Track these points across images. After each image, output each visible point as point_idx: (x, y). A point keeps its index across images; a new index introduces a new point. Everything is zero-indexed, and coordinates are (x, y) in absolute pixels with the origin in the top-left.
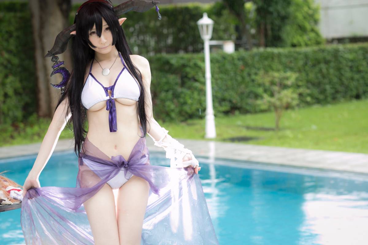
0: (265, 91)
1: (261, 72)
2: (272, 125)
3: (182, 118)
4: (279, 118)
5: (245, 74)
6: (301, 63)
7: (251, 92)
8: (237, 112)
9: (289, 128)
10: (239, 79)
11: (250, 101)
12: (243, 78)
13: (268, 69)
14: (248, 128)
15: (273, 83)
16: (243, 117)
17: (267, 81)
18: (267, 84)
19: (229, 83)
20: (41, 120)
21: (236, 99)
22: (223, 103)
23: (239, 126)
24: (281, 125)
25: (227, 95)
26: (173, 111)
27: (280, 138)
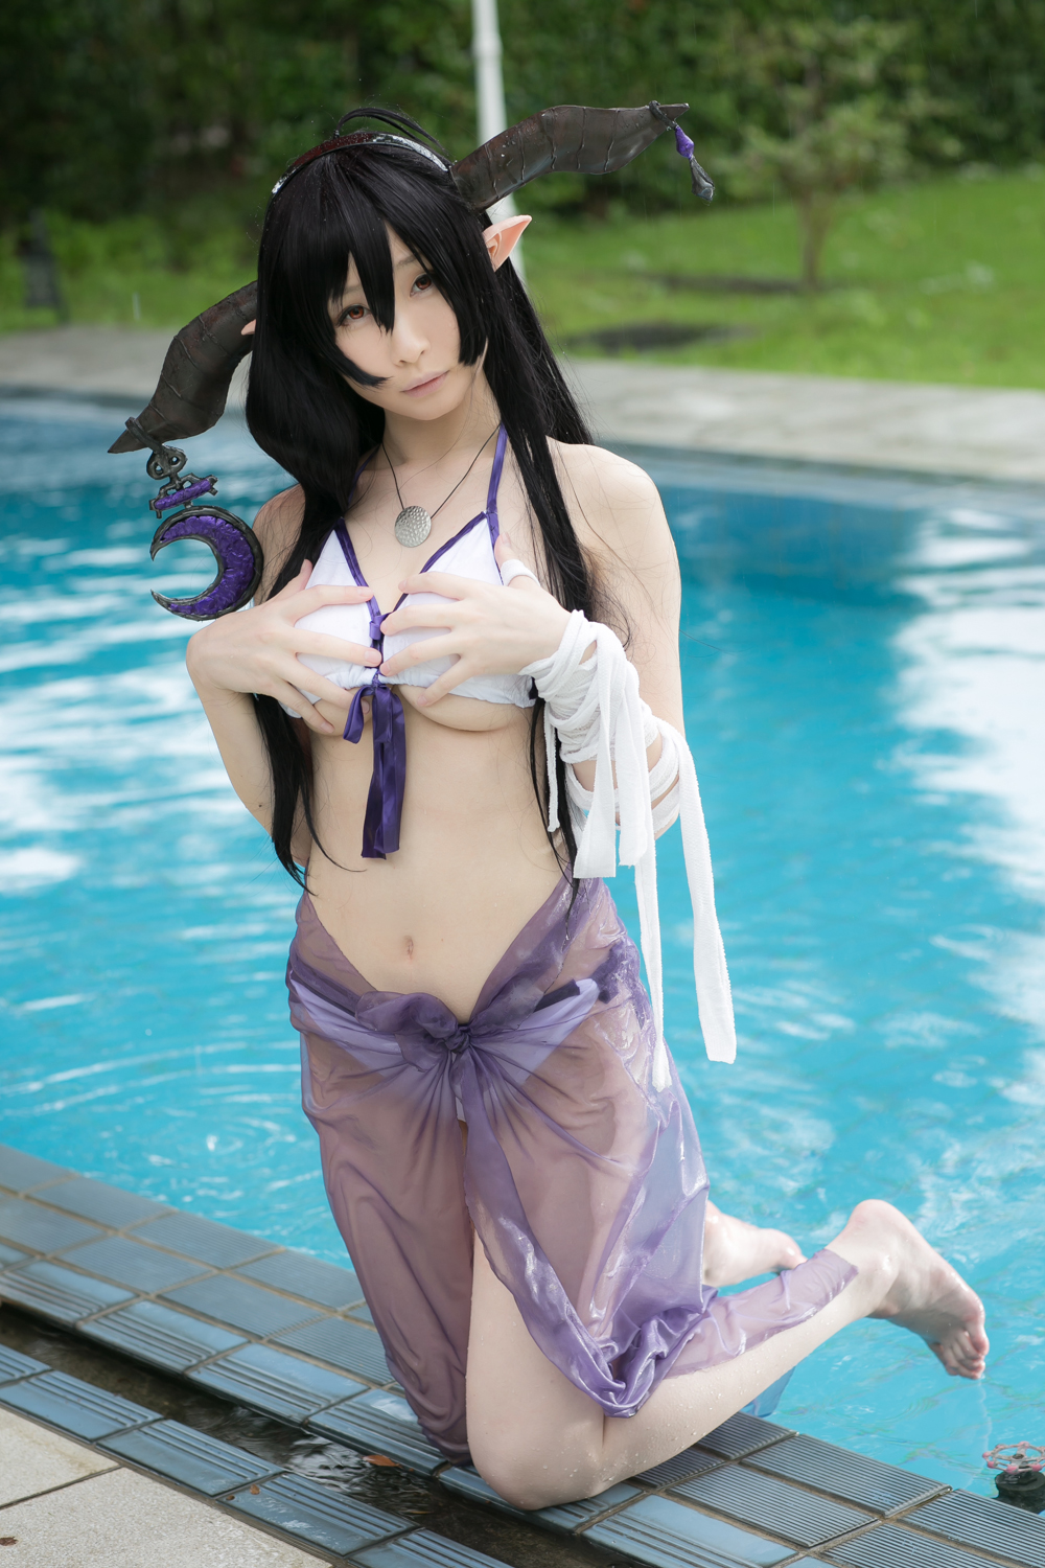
2: (789, 267)
4: (818, 231)
5: (649, 30)
8: (617, 210)
9: (862, 281)
10: (623, 53)
14: (674, 282)
16: (645, 231)
17: (756, 64)
18: (759, 79)
19: (581, 74)
23: (631, 275)
24: (827, 268)
27: (825, 328)
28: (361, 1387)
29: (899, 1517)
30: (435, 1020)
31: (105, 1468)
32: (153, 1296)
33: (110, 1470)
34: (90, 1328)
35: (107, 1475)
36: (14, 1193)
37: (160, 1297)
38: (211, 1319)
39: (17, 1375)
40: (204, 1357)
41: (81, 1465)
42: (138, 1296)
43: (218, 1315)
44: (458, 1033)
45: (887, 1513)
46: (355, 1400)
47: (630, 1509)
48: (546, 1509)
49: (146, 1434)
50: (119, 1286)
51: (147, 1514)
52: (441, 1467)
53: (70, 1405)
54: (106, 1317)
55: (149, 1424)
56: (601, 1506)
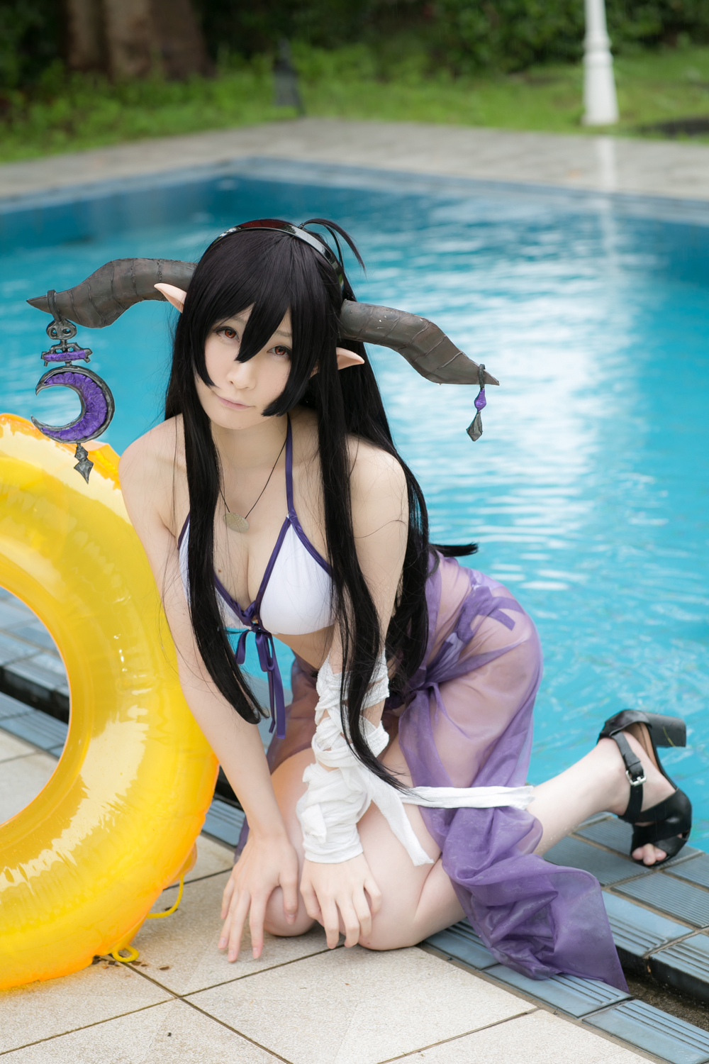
3: (512, 62)
8: (683, 40)
20: (76, 78)
22: (641, 11)
23: (690, 84)
26: (482, 38)
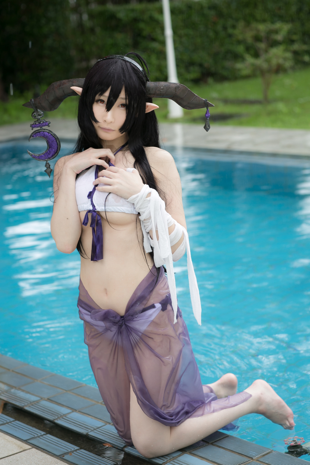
0: (248, 49)
1: (241, 24)
2: (259, 96)
5: (219, 28)
6: (294, 9)
7: (228, 52)
8: (210, 80)
9: (282, 99)
10: (211, 34)
11: (228, 64)
12: (216, 33)
13: (249, 20)
14: (226, 101)
15: (257, 39)
16: (219, 86)
17: (249, 36)
18: (250, 40)
19: (199, 41)
21: (208, 62)
22: (192, 68)
23: (213, 99)
24: (271, 96)
25: (196, 57)
27: (269, 114)
28: (104, 424)
29: (257, 459)
30: (113, 317)
31: (28, 448)
32: (46, 399)
33: (29, 449)
34: (27, 408)
35: (28, 450)
36: (9, 370)
37: (48, 399)
38: (63, 405)
39: (5, 422)
40: (59, 416)
41: (21, 448)
42: (42, 399)
43: (64, 404)
44: (121, 320)
45: (254, 458)
46: (102, 427)
47: (179, 458)
48: (153, 458)
49: (41, 438)
50: (37, 396)
51: (39, 461)
52: (125, 447)
53: (20, 430)
54: (32, 405)
55: (42, 436)
56: (170, 457)
